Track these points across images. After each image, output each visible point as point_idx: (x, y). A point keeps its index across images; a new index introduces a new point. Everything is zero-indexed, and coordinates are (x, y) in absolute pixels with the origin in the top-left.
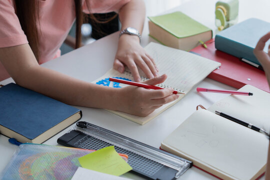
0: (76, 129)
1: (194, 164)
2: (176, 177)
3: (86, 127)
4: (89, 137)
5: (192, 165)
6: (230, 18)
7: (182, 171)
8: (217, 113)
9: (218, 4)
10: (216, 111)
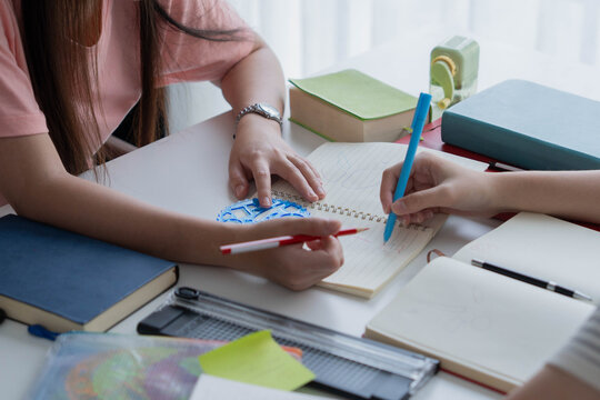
0: (173, 303)
1: (444, 366)
2: (412, 392)
3: (196, 298)
4: (206, 317)
5: (440, 368)
6: (463, 83)
7: (422, 379)
8: (475, 263)
9: (437, 52)
10: (474, 261)
